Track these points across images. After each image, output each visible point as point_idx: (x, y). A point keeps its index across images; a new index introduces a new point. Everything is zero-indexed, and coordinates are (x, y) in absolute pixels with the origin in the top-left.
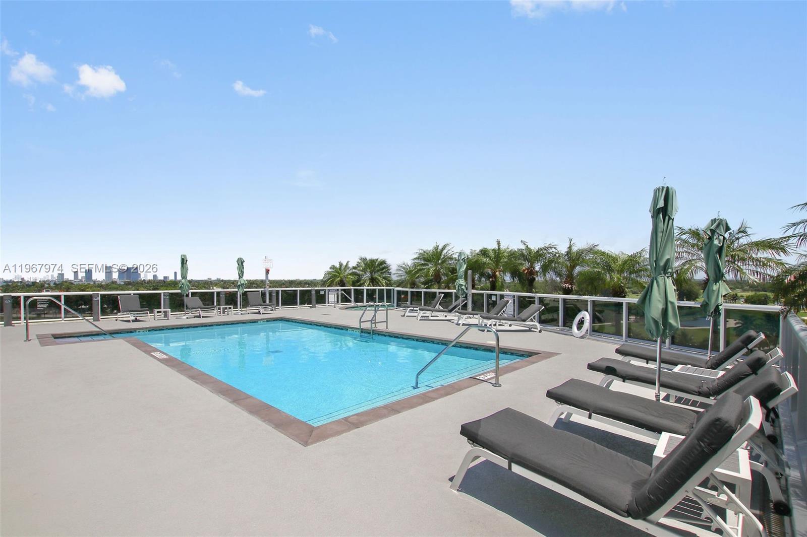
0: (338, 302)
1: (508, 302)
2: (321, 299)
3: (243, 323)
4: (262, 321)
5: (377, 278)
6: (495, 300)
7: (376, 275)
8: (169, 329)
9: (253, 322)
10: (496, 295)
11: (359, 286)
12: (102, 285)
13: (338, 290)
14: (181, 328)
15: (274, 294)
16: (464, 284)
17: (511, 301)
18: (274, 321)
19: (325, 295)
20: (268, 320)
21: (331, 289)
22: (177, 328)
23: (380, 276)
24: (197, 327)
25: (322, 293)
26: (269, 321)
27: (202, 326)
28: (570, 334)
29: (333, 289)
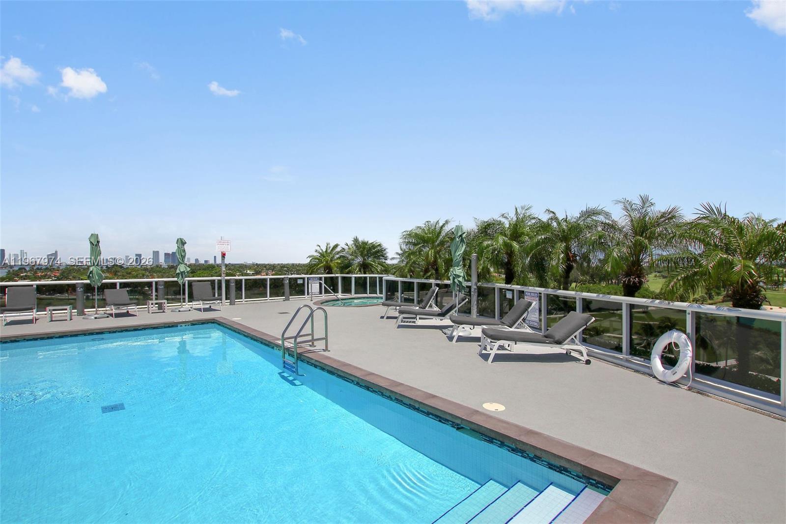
0: (321, 293)
1: (530, 304)
2: (298, 289)
3: (154, 328)
4: (183, 325)
5: (371, 265)
6: (511, 297)
7: (370, 260)
8: (28, 340)
9: (169, 327)
10: (513, 291)
11: (348, 273)
12: (147, 269)
13: (320, 279)
14: (48, 338)
15: (233, 285)
16: (462, 275)
17: (535, 304)
18: (203, 323)
19: (303, 284)
20: (194, 323)
21: (311, 277)
22: (42, 339)
23: (374, 262)
24: (76, 335)
25: (300, 282)
26: (196, 324)
27: (85, 335)
28: (647, 370)
29: (315, 278)
